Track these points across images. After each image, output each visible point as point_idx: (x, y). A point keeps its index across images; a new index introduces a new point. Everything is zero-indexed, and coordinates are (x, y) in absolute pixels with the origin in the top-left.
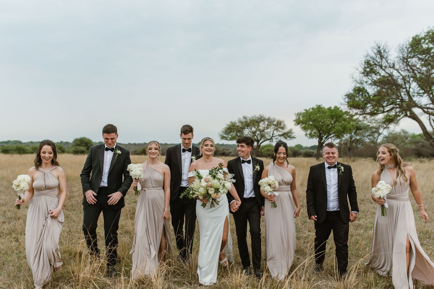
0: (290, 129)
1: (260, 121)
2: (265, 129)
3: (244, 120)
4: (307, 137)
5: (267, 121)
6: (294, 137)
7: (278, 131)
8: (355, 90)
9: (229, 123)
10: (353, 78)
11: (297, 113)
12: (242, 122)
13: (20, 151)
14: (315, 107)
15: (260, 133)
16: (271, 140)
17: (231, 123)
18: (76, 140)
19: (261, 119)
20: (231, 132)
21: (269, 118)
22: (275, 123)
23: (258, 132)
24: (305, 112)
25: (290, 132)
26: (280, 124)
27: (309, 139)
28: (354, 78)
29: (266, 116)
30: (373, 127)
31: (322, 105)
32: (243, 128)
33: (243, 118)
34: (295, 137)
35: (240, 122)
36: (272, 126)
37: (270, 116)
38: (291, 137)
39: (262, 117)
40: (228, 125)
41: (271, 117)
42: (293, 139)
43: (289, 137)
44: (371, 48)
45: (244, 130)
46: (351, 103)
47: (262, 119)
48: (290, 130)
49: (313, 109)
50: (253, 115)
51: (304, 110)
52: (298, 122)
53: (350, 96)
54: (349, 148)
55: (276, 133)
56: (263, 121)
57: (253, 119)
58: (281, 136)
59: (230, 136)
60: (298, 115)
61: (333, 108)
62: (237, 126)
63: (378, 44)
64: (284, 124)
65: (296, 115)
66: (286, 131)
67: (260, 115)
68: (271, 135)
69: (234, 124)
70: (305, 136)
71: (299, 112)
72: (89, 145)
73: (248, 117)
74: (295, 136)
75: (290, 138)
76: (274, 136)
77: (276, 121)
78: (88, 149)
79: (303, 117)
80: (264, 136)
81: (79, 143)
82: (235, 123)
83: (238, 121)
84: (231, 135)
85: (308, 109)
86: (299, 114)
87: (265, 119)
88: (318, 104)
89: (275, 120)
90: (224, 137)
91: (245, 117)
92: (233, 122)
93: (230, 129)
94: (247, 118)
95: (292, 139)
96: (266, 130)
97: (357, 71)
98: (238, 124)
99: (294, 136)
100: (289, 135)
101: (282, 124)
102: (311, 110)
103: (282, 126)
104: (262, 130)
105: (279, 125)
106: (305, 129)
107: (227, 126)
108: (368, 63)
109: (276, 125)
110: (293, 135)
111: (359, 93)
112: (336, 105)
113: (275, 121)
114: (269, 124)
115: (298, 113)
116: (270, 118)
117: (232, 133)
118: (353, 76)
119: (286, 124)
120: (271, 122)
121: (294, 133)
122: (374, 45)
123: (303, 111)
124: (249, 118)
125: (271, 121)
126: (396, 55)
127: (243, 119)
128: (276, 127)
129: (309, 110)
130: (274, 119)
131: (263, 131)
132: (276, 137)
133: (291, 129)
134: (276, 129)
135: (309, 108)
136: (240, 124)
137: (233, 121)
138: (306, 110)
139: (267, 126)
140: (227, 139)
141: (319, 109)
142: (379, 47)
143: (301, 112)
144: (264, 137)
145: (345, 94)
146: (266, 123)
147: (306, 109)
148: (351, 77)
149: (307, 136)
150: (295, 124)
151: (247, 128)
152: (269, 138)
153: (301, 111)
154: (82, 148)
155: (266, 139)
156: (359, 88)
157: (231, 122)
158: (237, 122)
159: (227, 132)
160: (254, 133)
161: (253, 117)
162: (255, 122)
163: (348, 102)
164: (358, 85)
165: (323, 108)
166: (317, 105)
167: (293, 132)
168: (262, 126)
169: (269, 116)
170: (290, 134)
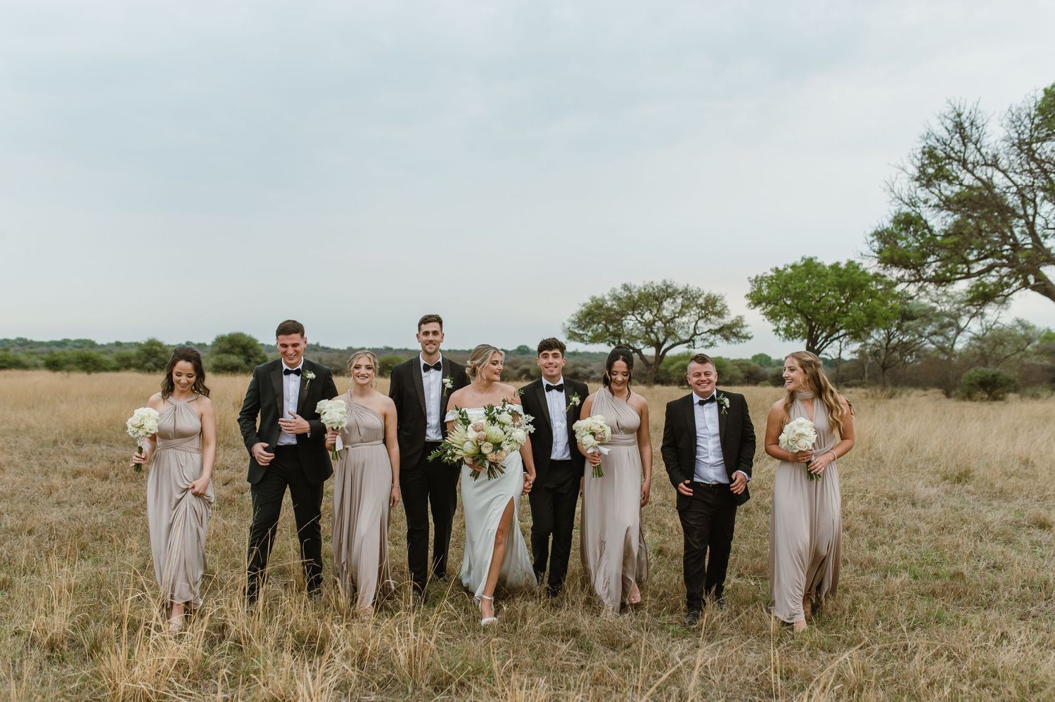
0: (738, 317)
1: (664, 296)
2: (677, 315)
3: (626, 294)
4: (778, 337)
5: (680, 296)
6: (746, 337)
7: (708, 322)
8: (897, 221)
9: (589, 301)
10: (892, 191)
11: (753, 278)
12: (620, 299)
13: (88, 364)
14: (800, 263)
15: (663, 325)
16: (691, 343)
17: (592, 302)
18: (220, 340)
19: (667, 293)
20: (594, 323)
21: (686, 289)
22: (701, 301)
23: (659, 324)
24: (774, 274)
25: (738, 323)
26: (714, 305)
27: (784, 341)
28: (896, 190)
29: (680, 284)
30: (943, 314)
31: (816, 258)
32: (623, 314)
33: (622, 288)
34: (749, 335)
35: (614, 299)
36: (695, 308)
37: (688, 285)
38: (740, 335)
39: (668, 287)
40: (584, 305)
41: (690, 286)
43: (736, 335)
44: (939, 118)
45: (626, 319)
46: (887, 254)
47: (669, 290)
48: (739, 319)
49: (794, 267)
50: (647, 282)
51: (772, 270)
52: (757, 300)
53: (883, 236)
54: (884, 363)
55: (704, 326)
56: (670, 295)
57: (647, 291)
58: (715, 332)
59: (590, 334)
61: (843, 266)
62: (608, 309)
63: (957, 107)
64: (723, 305)
65: (750, 281)
66: (727, 320)
67: (665, 281)
68: (691, 332)
69: (601, 303)
70: (774, 333)
71: (760, 275)
72: (251, 352)
73: (635, 287)
74: (750, 333)
75: (738, 339)
76: (698, 332)
77: (704, 296)
78: (248, 361)
79: (769, 287)
80: (673, 333)
81: (227, 346)
82: (604, 301)
83: (609, 295)
84: (592, 331)
85: (781, 268)
86: (758, 281)
87: (675, 291)
88: (807, 256)
89: (700, 293)
90: (576, 334)
91: (626, 287)
92: (599, 299)
93: (591, 316)
94: (633, 287)
95: (743, 340)
96: (678, 317)
97: (904, 174)
98: (609, 304)
100: (734, 331)
101: (718, 304)
102: (789, 270)
103: (718, 308)
104: (669, 318)
105: (711, 307)
106: (773, 316)
107: (583, 308)
108: (930, 153)
109: (704, 305)
110: (744, 331)
111: (906, 229)
112: (852, 259)
113: (700, 296)
114: (686, 303)
115: (757, 278)
116: (689, 289)
117: (595, 326)
118: (892, 187)
119: (727, 304)
120: (691, 299)
121: (747, 326)
122: (947, 110)
123: (770, 273)
124: (636, 290)
125: (692, 296)
126: (1002, 133)
127: (622, 291)
128: (703, 311)
129: (785, 269)
130: (700, 290)
131: (672, 320)
132: (704, 336)
133: (740, 317)
134: (704, 317)
135: (785, 266)
136: (614, 303)
137: (599, 296)
138: (777, 270)
139: (680, 308)
140: (582, 341)
141: (809, 267)
142: (959, 115)
143: (764, 275)
144: (673, 337)
145: (872, 231)
146: (679, 300)
147: (777, 268)
148: (888, 189)
149: (780, 335)
150: (750, 306)
151: (633, 314)
152: (687, 338)
153: (766, 273)
154: (235, 359)
155: (677, 341)
156: (907, 215)
157: (593, 299)
158: (607, 298)
159: (583, 322)
160: (649, 325)
161: (647, 285)
162: (653, 298)
163: (880, 252)
164: (906, 209)
165: (819, 264)
166: (803, 259)
167: (744, 324)
168: (669, 308)
169: (686, 285)
170: (738, 329)
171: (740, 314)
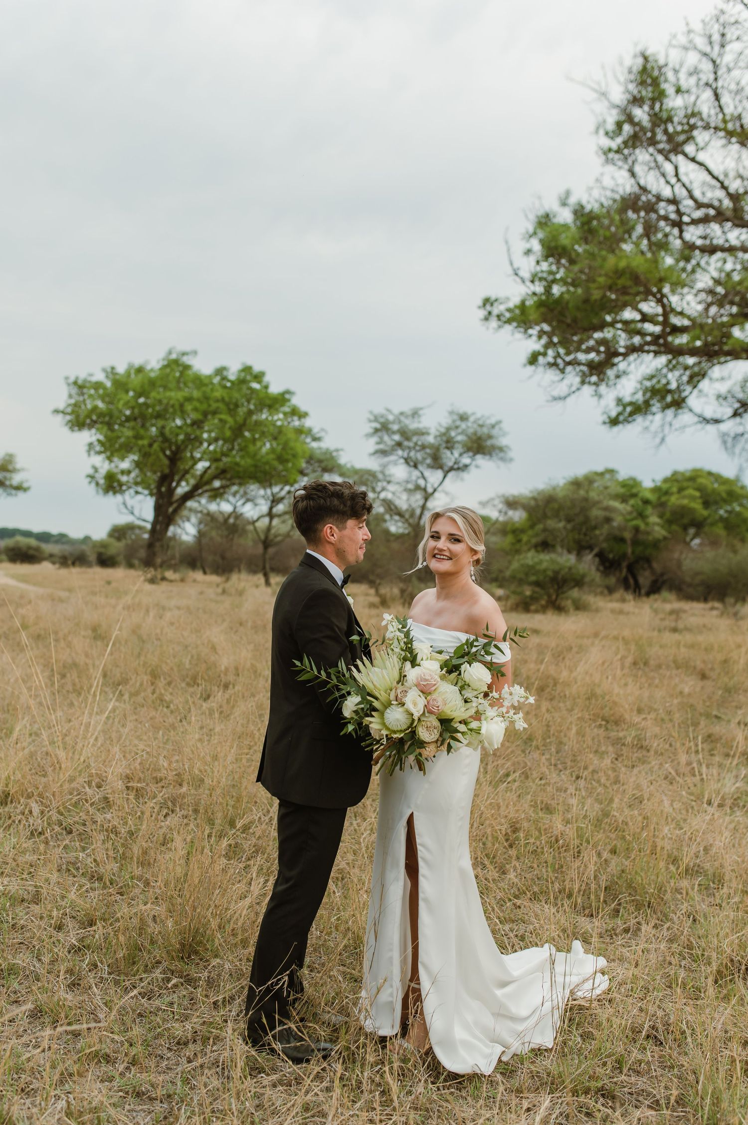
6: (19, 488)
11: (72, 379)
14: (154, 362)
24: (106, 379)
25: (7, 464)
34: (25, 485)
38: (8, 484)
42: (16, 495)
48: (7, 458)
49: (140, 370)
51: (104, 370)
60: (75, 383)
61: (231, 374)
65: (69, 385)
71: (82, 376)
74: (27, 481)
75: (5, 491)
85: (121, 369)
86: (80, 386)
95: (14, 492)
99: (22, 483)
102: (134, 376)
110: (16, 479)
112: (249, 363)
115: (77, 379)
121: (19, 470)
123: (100, 377)
135: (127, 367)
138: (111, 372)
143: (90, 379)
147: (113, 368)
153: (91, 375)
167: (18, 466)
170: (6, 474)
171: (11, 451)
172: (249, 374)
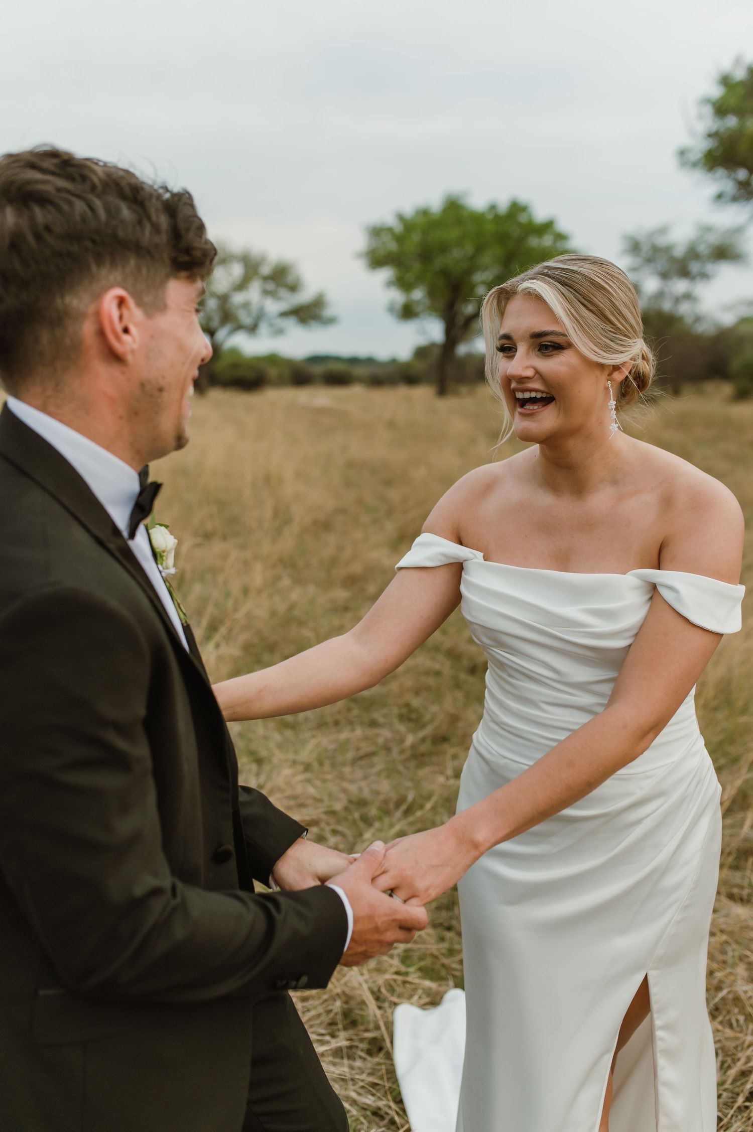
0: (319, 292)
2: (236, 289)
5: (238, 264)
6: (330, 321)
7: (278, 300)
11: (369, 226)
16: (253, 331)
21: (247, 253)
22: (266, 270)
25: (319, 302)
26: (284, 276)
34: (336, 318)
36: (258, 280)
37: (249, 247)
38: (323, 318)
41: (252, 248)
42: (329, 327)
43: (317, 318)
49: (425, 213)
51: (395, 217)
52: (376, 260)
55: (272, 306)
61: (501, 209)
64: (296, 276)
65: (366, 232)
66: (305, 296)
74: (336, 314)
75: (321, 324)
77: (270, 264)
80: (230, 315)
85: (409, 213)
86: (376, 232)
88: (454, 194)
89: (265, 259)
95: (327, 325)
96: (237, 293)
99: (333, 316)
100: (314, 312)
101: (290, 275)
102: (420, 219)
103: (291, 281)
104: (225, 293)
105: (280, 278)
106: (403, 283)
109: (270, 276)
110: (328, 313)
113: (265, 263)
114: (247, 273)
115: (374, 226)
116: (250, 253)
119: (302, 275)
120: (254, 268)
121: (331, 306)
123: (393, 222)
125: (254, 263)
128: (270, 285)
129: (414, 215)
130: (264, 256)
131: (228, 297)
133: (322, 293)
134: (271, 293)
135: (415, 208)
138: (401, 218)
139: (239, 279)
141: (450, 213)
143: (383, 225)
144: (231, 320)
146: (237, 270)
147: (402, 213)
149: (395, 315)
152: (249, 322)
155: (236, 327)
165: (466, 207)
166: (445, 198)
167: (327, 302)
168: (223, 279)
169: (246, 246)
170: (319, 310)
172: (517, 208)
